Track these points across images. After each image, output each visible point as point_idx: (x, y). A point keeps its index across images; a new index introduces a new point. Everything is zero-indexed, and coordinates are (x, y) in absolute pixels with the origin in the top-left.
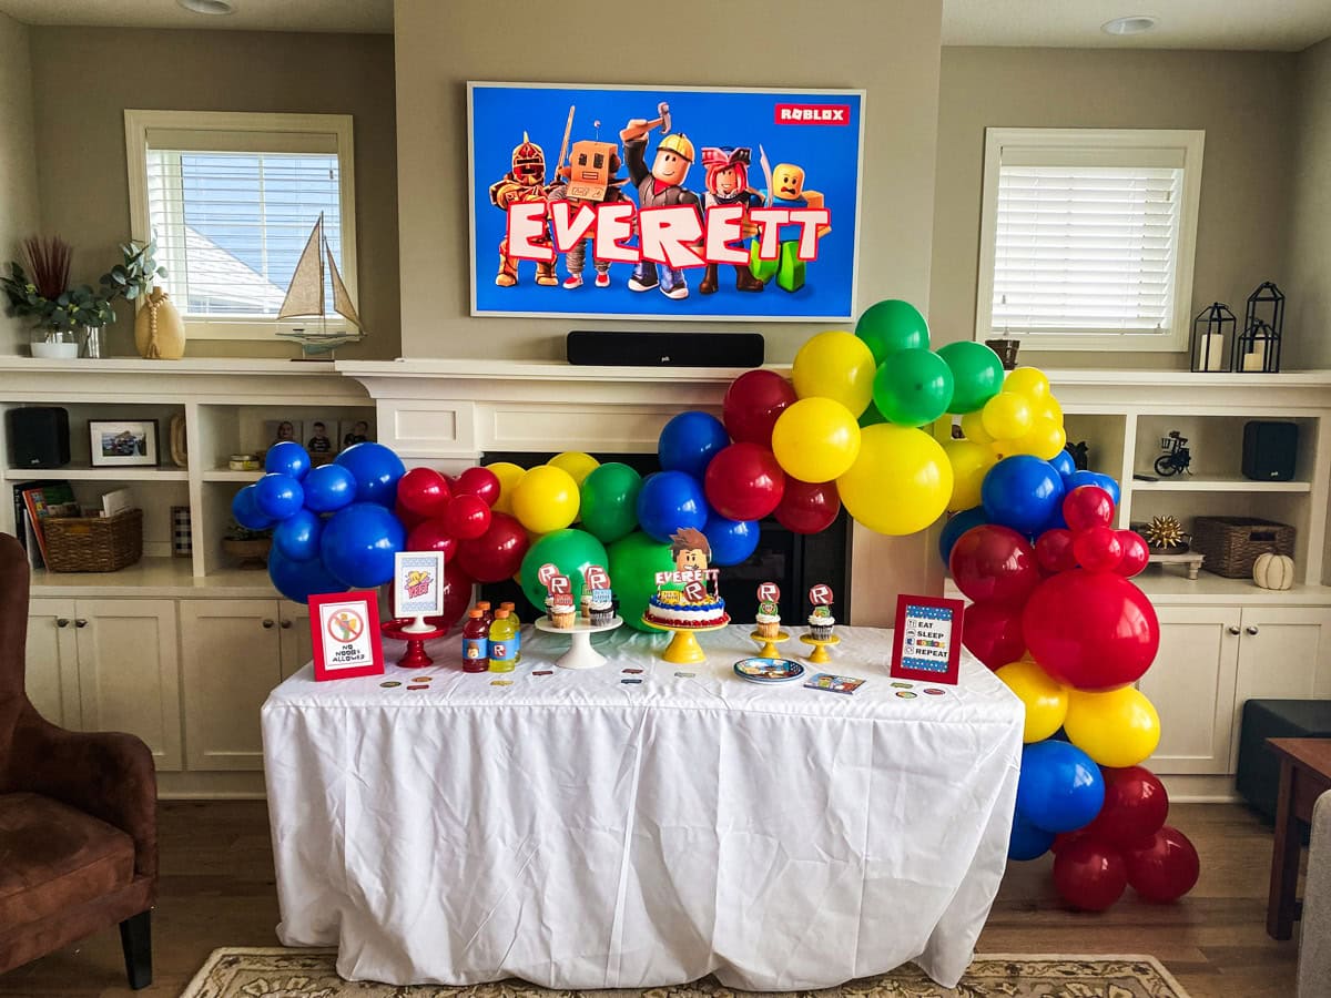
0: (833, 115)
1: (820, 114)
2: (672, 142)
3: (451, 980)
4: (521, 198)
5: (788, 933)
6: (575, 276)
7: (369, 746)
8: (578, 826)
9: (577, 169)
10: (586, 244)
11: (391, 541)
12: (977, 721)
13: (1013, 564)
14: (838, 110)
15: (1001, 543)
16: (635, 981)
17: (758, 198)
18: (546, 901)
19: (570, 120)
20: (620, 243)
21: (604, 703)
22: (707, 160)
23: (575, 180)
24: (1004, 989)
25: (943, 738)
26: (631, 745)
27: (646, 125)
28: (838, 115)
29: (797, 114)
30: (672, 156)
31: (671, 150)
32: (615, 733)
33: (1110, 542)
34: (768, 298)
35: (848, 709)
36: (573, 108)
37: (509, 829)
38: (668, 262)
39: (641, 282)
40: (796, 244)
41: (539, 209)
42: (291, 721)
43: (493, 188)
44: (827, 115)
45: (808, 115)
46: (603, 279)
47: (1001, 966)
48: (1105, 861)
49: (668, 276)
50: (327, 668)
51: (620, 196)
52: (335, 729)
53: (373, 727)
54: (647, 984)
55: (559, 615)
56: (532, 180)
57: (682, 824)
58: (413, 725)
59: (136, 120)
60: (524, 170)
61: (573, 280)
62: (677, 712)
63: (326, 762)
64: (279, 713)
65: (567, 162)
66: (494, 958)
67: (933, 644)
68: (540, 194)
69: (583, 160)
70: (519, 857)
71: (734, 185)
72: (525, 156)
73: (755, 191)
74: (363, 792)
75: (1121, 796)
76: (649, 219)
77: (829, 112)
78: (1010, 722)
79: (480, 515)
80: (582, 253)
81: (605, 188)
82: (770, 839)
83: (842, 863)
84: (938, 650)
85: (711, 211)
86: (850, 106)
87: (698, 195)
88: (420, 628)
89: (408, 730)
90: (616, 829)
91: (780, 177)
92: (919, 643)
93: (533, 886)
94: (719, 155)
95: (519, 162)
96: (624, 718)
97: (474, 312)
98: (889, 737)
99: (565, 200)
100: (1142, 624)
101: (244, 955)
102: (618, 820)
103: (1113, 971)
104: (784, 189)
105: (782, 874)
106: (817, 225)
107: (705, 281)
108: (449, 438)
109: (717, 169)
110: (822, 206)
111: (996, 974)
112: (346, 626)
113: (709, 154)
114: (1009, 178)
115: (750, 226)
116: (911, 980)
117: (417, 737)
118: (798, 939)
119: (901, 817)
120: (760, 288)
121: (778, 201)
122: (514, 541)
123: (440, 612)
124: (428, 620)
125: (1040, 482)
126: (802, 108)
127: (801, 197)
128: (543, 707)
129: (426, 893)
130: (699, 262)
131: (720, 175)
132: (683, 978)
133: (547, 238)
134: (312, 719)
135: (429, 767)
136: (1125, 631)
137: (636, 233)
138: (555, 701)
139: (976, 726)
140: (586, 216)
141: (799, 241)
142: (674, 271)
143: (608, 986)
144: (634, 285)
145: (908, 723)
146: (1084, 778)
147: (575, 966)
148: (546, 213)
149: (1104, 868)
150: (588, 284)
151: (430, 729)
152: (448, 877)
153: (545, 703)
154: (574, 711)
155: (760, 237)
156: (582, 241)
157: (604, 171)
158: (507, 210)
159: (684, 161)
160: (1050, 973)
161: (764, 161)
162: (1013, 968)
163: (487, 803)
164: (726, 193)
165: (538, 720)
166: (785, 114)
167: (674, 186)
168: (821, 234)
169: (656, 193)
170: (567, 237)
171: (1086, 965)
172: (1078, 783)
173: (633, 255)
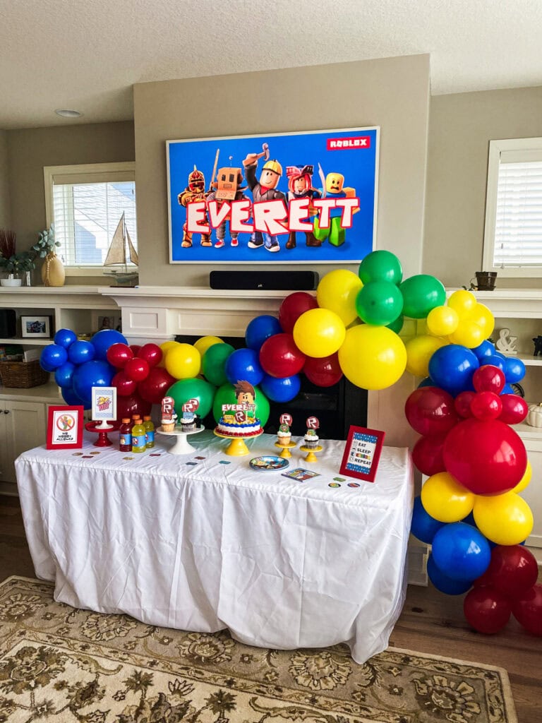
0: (360, 142)
1: (353, 143)
2: (270, 165)
3: (97, 609)
4: (193, 201)
5: (260, 613)
6: (221, 241)
7: (59, 485)
8: (154, 538)
9: (221, 183)
10: (226, 224)
11: (104, 380)
12: (367, 506)
13: (440, 412)
14: (363, 139)
15: (435, 399)
16: (184, 627)
17: (318, 194)
18: (139, 575)
19: (217, 157)
20: (243, 222)
21: (165, 475)
22: (289, 174)
23: (220, 189)
24: (392, 671)
25: (346, 514)
26: (179, 499)
27: (256, 157)
28: (364, 142)
29: (340, 144)
30: (270, 172)
31: (269, 169)
32: (171, 491)
33: (491, 402)
34: (323, 250)
35: (293, 491)
36: (218, 150)
37: (122, 536)
38: (269, 232)
39: (255, 243)
40: (340, 219)
41: (202, 206)
42: (27, 469)
43: (179, 196)
44: (357, 143)
45: (346, 143)
46: (235, 242)
47: (400, 657)
48: (495, 604)
49: (269, 240)
50: (53, 443)
51: (243, 197)
52: (44, 474)
53: (61, 476)
54: (189, 629)
55: (164, 424)
56: (198, 190)
57: (204, 545)
58: (77, 476)
59: (49, 171)
60: (194, 186)
61: (219, 243)
62: (202, 483)
63: (40, 489)
64: (22, 464)
65: (216, 180)
66: (114, 602)
67: (364, 456)
68: (202, 198)
69: (224, 178)
70: (127, 552)
71: (304, 185)
72: (195, 178)
73: (316, 190)
74: (57, 507)
75: (504, 562)
76: (259, 208)
77: (358, 141)
78: (387, 509)
79: (141, 369)
80: (224, 228)
81: (235, 192)
82: (251, 560)
83: (290, 580)
84: (367, 460)
85: (292, 202)
86: (370, 136)
87: (284, 194)
88: (105, 426)
89: (75, 479)
90: (172, 542)
91: (330, 181)
92: (357, 455)
93: (133, 567)
94: (296, 171)
95: (192, 181)
96: (175, 483)
97: (171, 261)
98: (315, 509)
99: (215, 200)
100: (512, 457)
101: (21, 580)
102: (173, 538)
103: (472, 673)
104: (333, 188)
105: (257, 581)
106: (352, 207)
107: (288, 242)
108: (154, 327)
109: (295, 178)
110: (355, 196)
111: (394, 661)
112: (66, 423)
113: (290, 170)
114: (506, 171)
115: (313, 209)
116: (340, 654)
117: (79, 482)
118: (267, 619)
119: (324, 558)
120: (319, 245)
121: (329, 194)
122: (165, 383)
123: (115, 418)
124: (109, 422)
125: (461, 362)
126: (342, 140)
127: (342, 191)
128: (136, 473)
129: (85, 562)
130: (286, 231)
131: (296, 182)
132: (208, 629)
133: (206, 221)
134: (34, 467)
135: (86, 499)
136: (499, 458)
137: (252, 216)
138: (142, 471)
139: (365, 508)
140: (226, 208)
141: (341, 217)
142: (272, 237)
143: (169, 627)
144: (251, 245)
145: (326, 502)
146: (474, 548)
147: (153, 613)
148: (206, 208)
149: (493, 607)
150: (227, 244)
151: (85, 479)
152: (95, 557)
153: (137, 471)
154: (151, 477)
155: (319, 215)
156: (224, 222)
157: (235, 184)
158: (187, 207)
159: (276, 175)
160: (428, 667)
161: (321, 172)
162: (407, 659)
163: (110, 521)
164: (300, 191)
165: (133, 479)
166: (333, 144)
167: (272, 189)
168: (354, 212)
169: (262, 195)
170: (216, 220)
171: (455, 666)
172: (470, 551)
173: (250, 229)
